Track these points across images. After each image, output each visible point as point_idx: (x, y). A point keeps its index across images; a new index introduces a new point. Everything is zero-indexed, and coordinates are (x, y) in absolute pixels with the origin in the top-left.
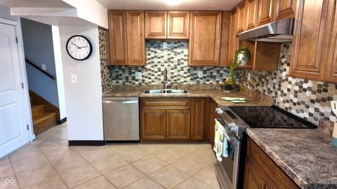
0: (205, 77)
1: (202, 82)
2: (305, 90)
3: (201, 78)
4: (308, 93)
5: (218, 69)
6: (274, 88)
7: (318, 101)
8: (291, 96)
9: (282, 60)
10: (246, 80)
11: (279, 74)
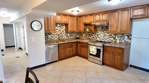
0: (70, 36)
2: (106, 36)
4: (107, 36)
5: (73, 33)
6: (96, 37)
7: (110, 38)
8: (102, 38)
9: (98, 30)
10: (82, 36)
11: (97, 33)
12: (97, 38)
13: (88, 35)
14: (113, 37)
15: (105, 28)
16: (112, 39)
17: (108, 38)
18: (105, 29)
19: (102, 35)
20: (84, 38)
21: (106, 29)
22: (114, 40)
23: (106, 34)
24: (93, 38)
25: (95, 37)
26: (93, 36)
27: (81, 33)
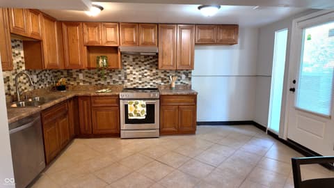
0: (38, 81)
1: (36, 86)
2: (146, 76)
3: (36, 83)
4: (148, 77)
8: (137, 81)
9: (125, 64)
11: (123, 71)
12: (123, 82)
13: (96, 77)
14: (160, 77)
15: (143, 60)
16: (159, 81)
17: (151, 80)
18: (143, 62)
19: (137, 73)
21: (145, 61)
22: (162, 84)
23: (146, 73)
24: (112, 84)
25: (117, 80)
26: (114, 79)
27: (71, 71)
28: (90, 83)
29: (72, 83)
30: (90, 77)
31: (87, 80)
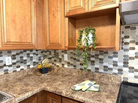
0: (14, 64)
1: (11, 70)
3: (10, 66)
5: (28, 52)
6: (115, 65)
10: (60, 60)
12: (120, 71)
13: (82, 60)
20: (66, 66)
24: (101, 70)
25: (111, 66)
26: (105, 64)
27: (57, 51)
28: (75, 66)
29: (58, 64)
30: (75, 59)
31: (72, 62)
